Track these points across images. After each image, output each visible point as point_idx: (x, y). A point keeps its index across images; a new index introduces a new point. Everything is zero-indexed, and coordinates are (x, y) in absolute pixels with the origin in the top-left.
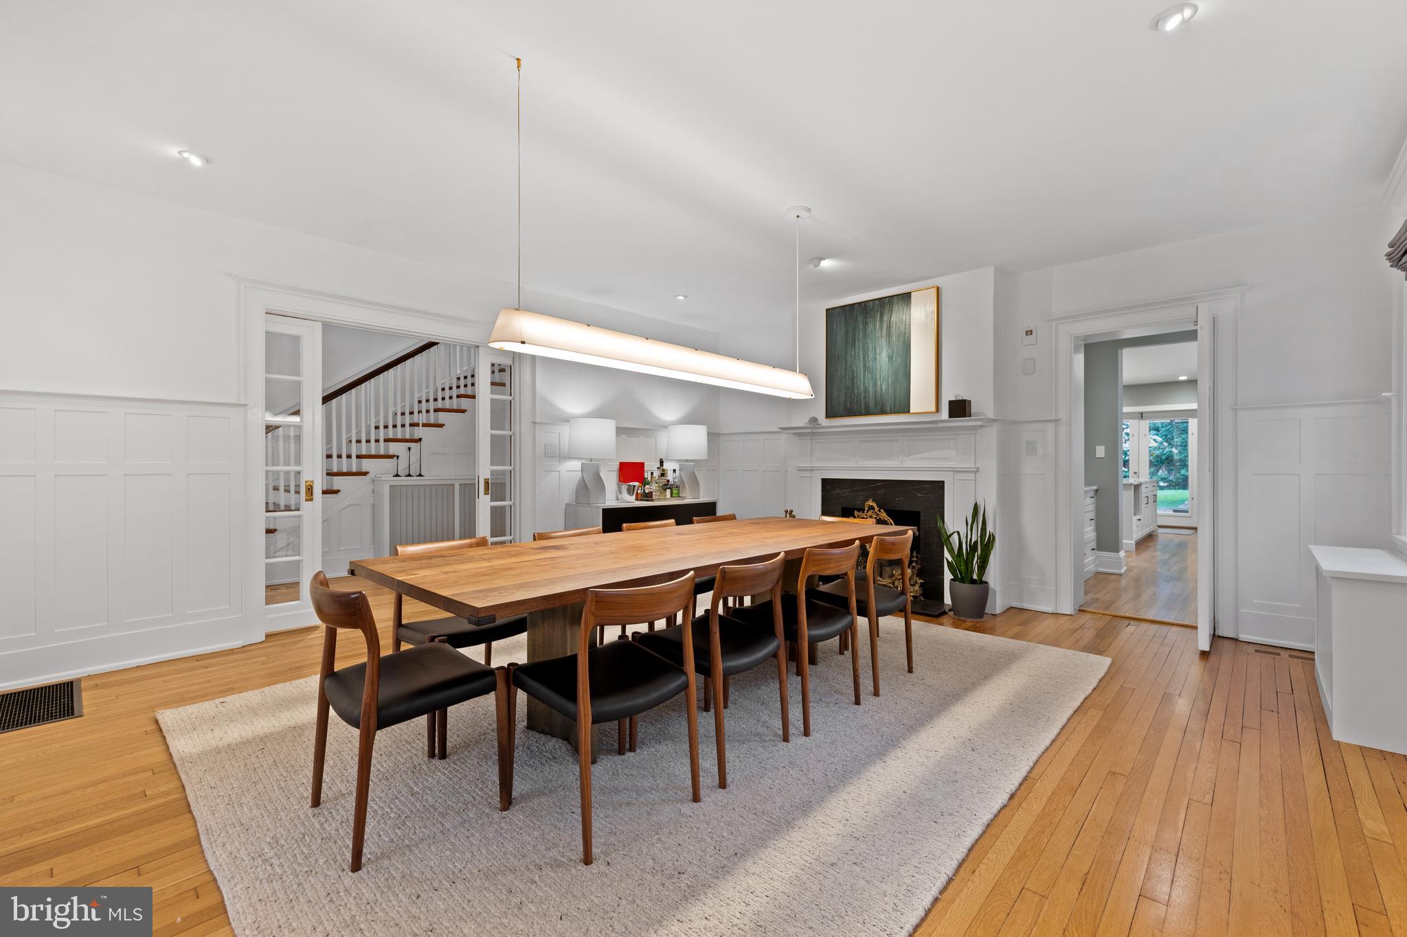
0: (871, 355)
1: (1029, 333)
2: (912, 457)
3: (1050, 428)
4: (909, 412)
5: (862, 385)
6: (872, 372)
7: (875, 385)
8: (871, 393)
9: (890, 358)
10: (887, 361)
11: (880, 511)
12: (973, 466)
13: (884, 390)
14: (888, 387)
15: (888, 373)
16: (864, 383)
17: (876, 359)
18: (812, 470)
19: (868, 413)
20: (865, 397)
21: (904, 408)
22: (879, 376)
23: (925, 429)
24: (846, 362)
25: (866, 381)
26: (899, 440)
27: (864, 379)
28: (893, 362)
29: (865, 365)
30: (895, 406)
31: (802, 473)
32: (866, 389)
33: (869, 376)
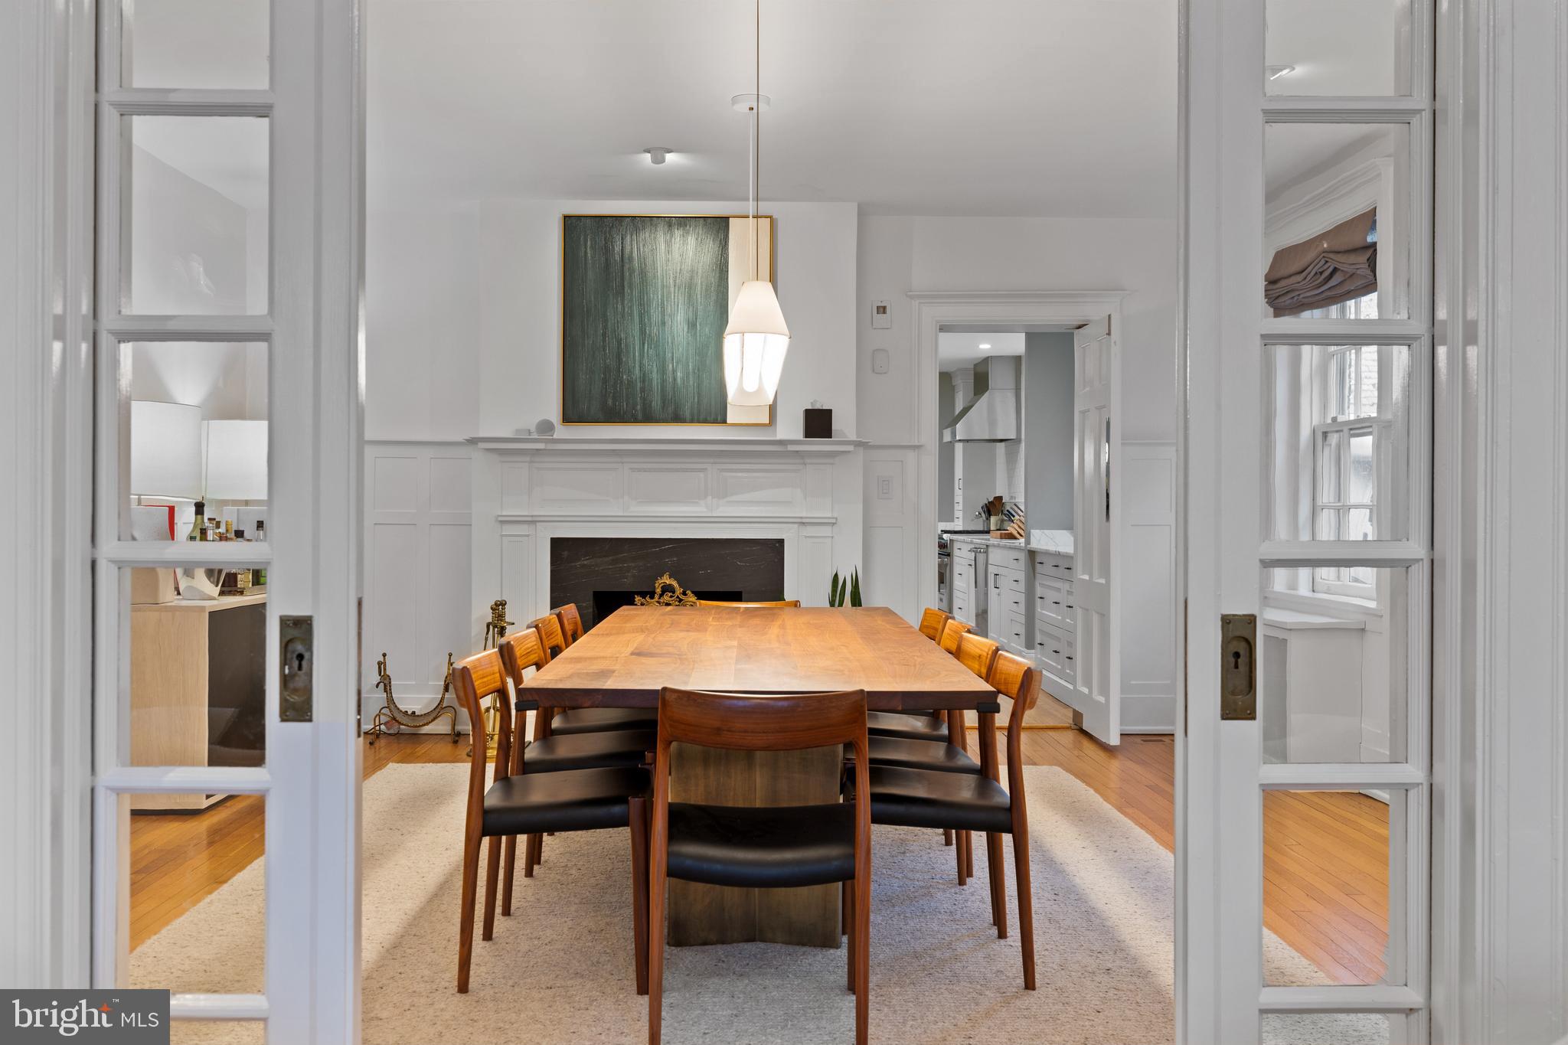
0: (655, 316)
1: (882, 310)
2: (729, 499)
3: (911, 456)
4: (724, 421)
5: (637, 368)
6: (656, 346)
7: (663, 370)
8: (655, 383)
9: (692, 325)
10: (686, 329)
11: (684, 594)
12: (829, 515)
13: (679, 381)
14: (688, 374)
15: (688, 351)
16: (640, 361)
17: (664, 323)
18: (534, 522)
19: (648, 417)
20: (643, 390)
21: (719, 416)
22: (670, 355)
24: (606, 321)
25: (645, 361)
26: (706, 469)
27: (642, 356)
28: (696, 333)
29: (643, 332)
30: (699, 411)
31: (509, 530)
32: (644, 374)
33: (651, 352)
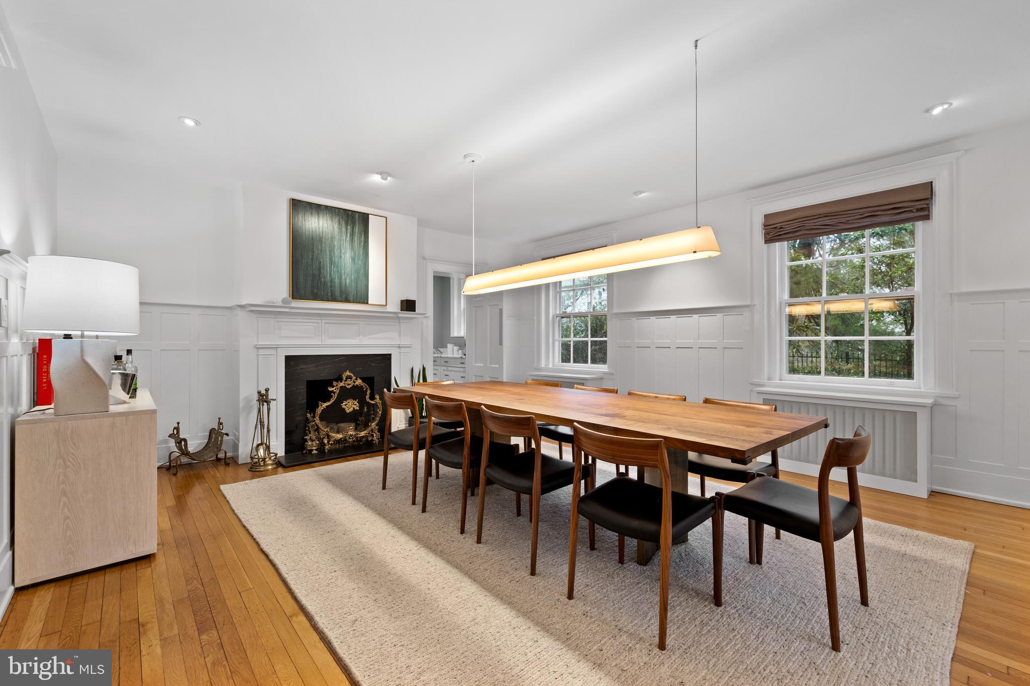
0: (337, 253)
2: (368, 336)
4: (367, 303)
5: (328, 276)
6: (338, 267)
7: (340, 278)
8: (337, 284)
9: (353, 259)
10: (351, 261)
11: (356, 380)
12: (409, 343)
13: (347, 283)
14: (352, 281)
15: (351, 270)
16: (329, 273)
17: (341, 257)
18: (276, 348)
19: (333, 299)
20: (331, 286)
21: (365, 301)
22: (343, 271)
23: (380, 317)
24: (313, 252)
25: (332, 273)
26: (359, 324)
27: (331, 271)
28: (355, 263)
29: (331, 260)
30: (357, 298)
31: (261, 352)
32: (332, 279)
33: (335, 269)
